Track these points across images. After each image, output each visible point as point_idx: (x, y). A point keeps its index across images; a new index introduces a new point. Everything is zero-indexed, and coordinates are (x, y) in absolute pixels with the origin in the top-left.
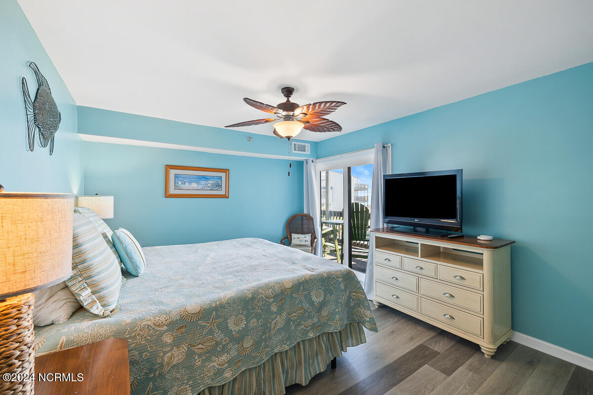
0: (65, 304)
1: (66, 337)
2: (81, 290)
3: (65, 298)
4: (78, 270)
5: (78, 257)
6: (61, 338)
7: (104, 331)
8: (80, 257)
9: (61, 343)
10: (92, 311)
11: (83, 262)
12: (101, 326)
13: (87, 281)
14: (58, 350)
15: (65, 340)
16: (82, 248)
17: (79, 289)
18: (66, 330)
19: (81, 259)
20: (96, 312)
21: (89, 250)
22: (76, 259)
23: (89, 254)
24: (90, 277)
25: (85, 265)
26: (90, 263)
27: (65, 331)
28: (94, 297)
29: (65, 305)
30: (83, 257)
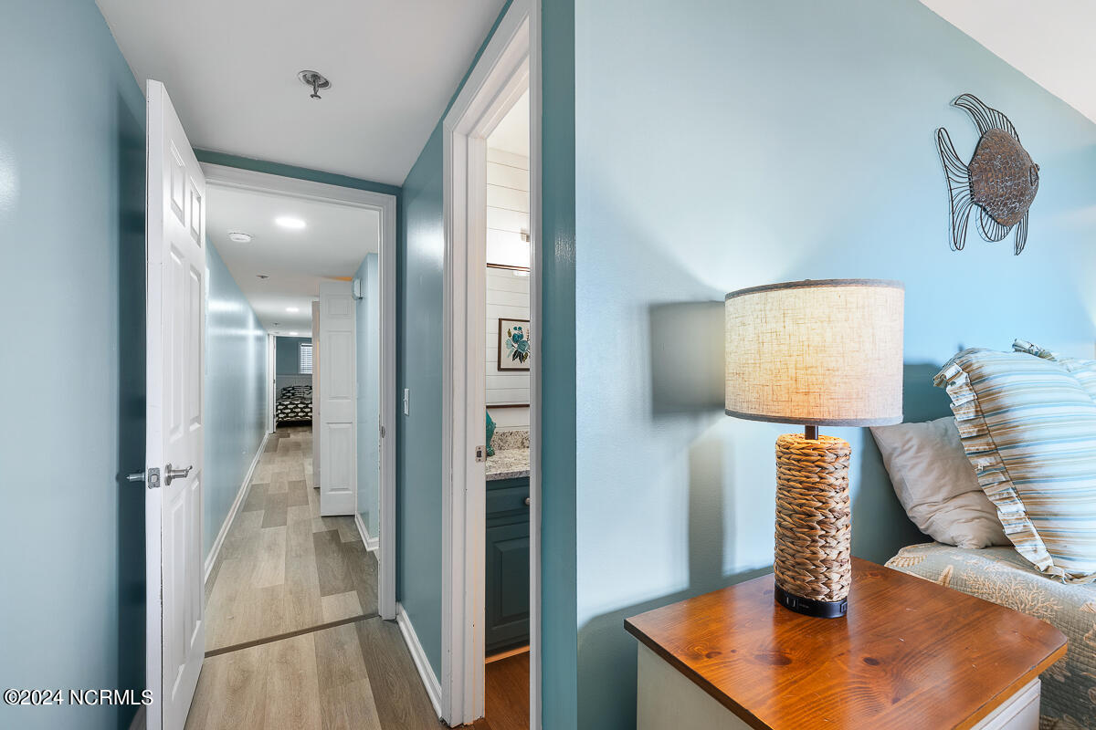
0: (978, 518)
1: (954, 568)
2: (1000, 499)
3: (979, 508)
4: (999, 460)
5: (1001, 434)
6: (946, 567)
7: (1030, 598)
8: (1004, 433)
9: (944, 574)
10: (1019, 549)
11: (1012, 444)
12: (1027, 586)
13: (1019, 487)
14: (939, 582)
15: (951, 572)
16: (1009, 416)
17: (998, 497)
18: (960, 558)
19: (1005, 438)
20: (1030, 557)
21: (1025, 425)
22: (996, 435)
23: (1024, 431)
24: (1024, 480)
25: (1015, 451)
26: (1028, 450)
27: (958, 559)
28: (1029, 524)
29: (978, 520)
30: (1012, 436)
